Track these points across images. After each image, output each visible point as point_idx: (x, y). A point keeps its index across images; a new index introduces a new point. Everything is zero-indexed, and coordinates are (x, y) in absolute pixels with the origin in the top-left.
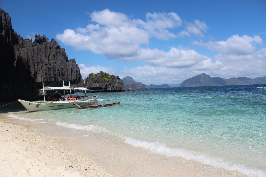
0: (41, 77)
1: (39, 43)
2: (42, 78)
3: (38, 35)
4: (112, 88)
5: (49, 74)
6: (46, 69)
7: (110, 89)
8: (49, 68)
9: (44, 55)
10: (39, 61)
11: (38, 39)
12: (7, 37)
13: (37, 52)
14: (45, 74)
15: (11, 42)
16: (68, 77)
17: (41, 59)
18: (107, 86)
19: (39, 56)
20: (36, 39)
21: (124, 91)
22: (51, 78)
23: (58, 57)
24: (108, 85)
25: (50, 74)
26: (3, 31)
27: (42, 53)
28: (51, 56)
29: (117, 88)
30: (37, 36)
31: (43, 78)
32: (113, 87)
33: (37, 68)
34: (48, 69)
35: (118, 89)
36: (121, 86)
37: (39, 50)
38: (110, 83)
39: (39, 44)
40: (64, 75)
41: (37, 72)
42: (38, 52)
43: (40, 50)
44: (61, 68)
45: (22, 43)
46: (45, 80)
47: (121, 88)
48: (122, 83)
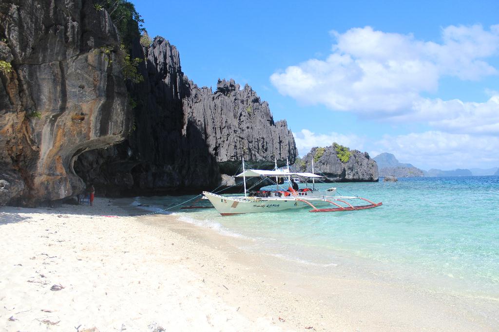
0: (227, 152)
1: (224, 93)
2: (229, 155)
3: (221, 80)
4: (354, 175)
5: (240, 148)
6: (235, 139)
7: (351, 177)
8: (240, 138)
9: (233, 114)
10: (224, 124)
11: (222, 86)
12: (173, 86)
13: (220, 110)
14: (233, 147)
15: (179, 94)
16: (273, 153)
17: (226, 122)
18: (346, 171)
19: (224, 116)
20: (219, 86)
21: (377, 181)
22: (244, 155)
23: (255, 117)
24: (346, 169)
25: (243, 148)
26: (167, 77)
27: (229, 110)
28: (244, 116)
29: (363, 174)
30: (221, 82)
32: (357, 173)
33: (221, 138)
34: (239, 139)
35: (367, 177)
36: (372, 171)
37: (224, 105)
38: (351, 166)
39: (223, 95)
40: (266, 150)
41: (219, 145)
42: (222, 110)
44: (261, 137)
45: (196, 94)
46: (234, 158)
47: (371, 174)
48: (373, 165)
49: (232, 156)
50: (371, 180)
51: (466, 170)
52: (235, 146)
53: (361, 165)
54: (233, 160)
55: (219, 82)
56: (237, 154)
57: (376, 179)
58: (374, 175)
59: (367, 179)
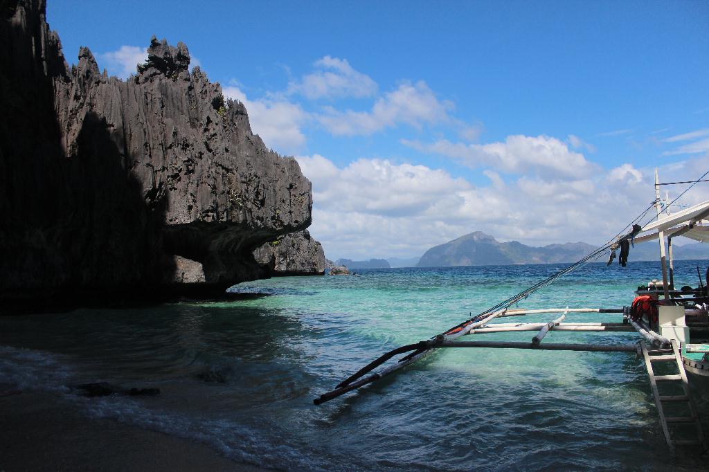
0: (194, 201)
1: (163, 71)
2: (200, 208)
3: (159, 41)
4: (288, 265)
5: (223, 192)
6: (213, 170)
7: (283, 268)
8: (223, 168)
9: (184, 118)
10: (170, 140)
11: (161, 56)
12: (33, 39)
13: (158, 105)
14: (210, 189)
15: (44, 63)
16: (278, 212)
17: (175, 134)
18: (275, 258)
19: (168, 121)
20: (155, 53)
21: (323, 274)
22: (231, 208)
23: (236, 129)
24: (277, 255)
25: (229, 193)
26: (18, 13)
27: (178, 109)
28: (217, 124)
29: (303, 264)
30: (158, 45)
31: (202, 209)
32: (293, 261)
33: (164, 169)
34: (221, 171)
35: (308, 269)
36: (316, 259)
37: (167, 97)
38: (284, 250)
39: (162, 75)
40: (263, 202)
41: (161, 184)
42: (163, 106)
43: (170, 98)
44: (252, 172)
45: (88, 72)
46: (210, 214)
47: (314, 264)
48: (317, 249)
49: (208, 211)
50: (314, 273)
51: (383, 260)
52: (214, 187)
53: (298, 249)
54: (209, 220)
55: (154, 45)
56: (217, 206)
57: (321, 271)
58: (318, 265)
59: (308, 271)
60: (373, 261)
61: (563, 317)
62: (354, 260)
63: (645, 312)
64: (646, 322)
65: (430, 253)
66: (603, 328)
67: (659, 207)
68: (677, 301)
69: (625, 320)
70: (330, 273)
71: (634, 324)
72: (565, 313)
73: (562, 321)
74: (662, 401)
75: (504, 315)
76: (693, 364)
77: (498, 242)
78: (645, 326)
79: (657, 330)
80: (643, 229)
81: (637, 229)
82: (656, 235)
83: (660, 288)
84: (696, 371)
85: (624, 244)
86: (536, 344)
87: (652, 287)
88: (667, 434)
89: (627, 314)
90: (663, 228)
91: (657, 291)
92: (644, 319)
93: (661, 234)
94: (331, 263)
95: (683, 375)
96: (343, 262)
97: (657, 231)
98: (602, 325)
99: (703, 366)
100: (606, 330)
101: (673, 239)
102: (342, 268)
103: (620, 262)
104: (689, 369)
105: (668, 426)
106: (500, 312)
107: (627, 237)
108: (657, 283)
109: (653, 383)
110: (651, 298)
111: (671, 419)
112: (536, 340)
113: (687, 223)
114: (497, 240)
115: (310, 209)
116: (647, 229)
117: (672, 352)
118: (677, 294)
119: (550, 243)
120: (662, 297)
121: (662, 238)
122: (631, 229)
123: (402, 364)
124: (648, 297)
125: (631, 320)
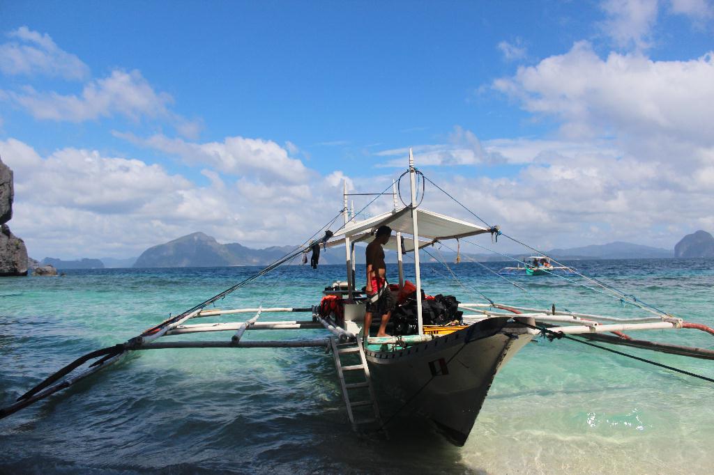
21: (25, 274)
35: (6, 268)
47: (14, 263)
48: (19, 246)
57: (23, 271)
58: (19, 265)
59: (6, 271)
60: (86, 260)
61: (257, 316)
62: (63, 259)
63: (331, 310)
64: (334, 319)
65: (149, 252)
66: (299, 325)
67: (346, 215)
68: (358, 299)
69: (315, 318)
70: (34, 273)
71: (323, 321)
72: (259, 313)
73: (257, 320)
74: (347, 389)
75: (199, 316)
76: (373, 355)
77: (219, 244)
78: (332, 323)
79: (343, 325)
80: (334, 235)
81: (329, 234)
82: (343, 240)
83: (343, 288)
84: (375, 360)
85: (315, 248)
86: (235, 343)
87: (337, 288)
88: (351, 417)
89: (315, 312)
90: (349, 235)
91: (341, 291)
92: (331, 316)
93: (348, 239)
94: (35, 262)
95: (365, 365)
96: (49, 261)
97: (343, 237)
98: (298, 323)
99: (381, 356)
100: (301, 327)
101: (355, 244)
102: (48, 268)
103: (312, 265)
104: (369, 359)
105: (353, 411)
106: (195, 313)
107: (320, 241)
108: (341, 284)
109: (341, 374)
110: (337, 297)
111: (354, 403)
112: (235, 339)
113: (369, 231)
114: (218, 241)
115: (10, 201)
116: (338, 235)
117: (356, 345)
118: (358, 294)
119: (269, 246)
120: (345, 297)
121: (348, 243)
122: (324, 234)
123: (93, 369)
124: (335, 297)
125: (320, 318)
